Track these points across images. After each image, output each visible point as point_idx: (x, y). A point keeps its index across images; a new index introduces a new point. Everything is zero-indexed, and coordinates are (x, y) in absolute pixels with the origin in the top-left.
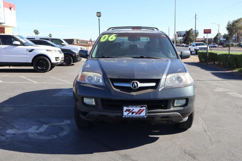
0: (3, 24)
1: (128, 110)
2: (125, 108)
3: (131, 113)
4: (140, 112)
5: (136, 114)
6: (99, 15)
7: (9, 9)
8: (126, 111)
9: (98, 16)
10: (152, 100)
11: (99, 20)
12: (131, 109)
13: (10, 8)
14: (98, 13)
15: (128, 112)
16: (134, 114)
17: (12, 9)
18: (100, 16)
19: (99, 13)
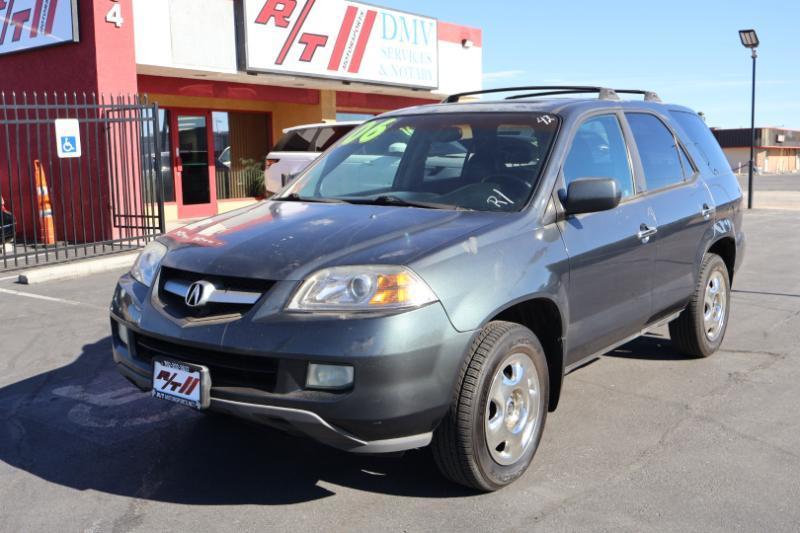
0: (432, 92)
1: (164, 375)
2: (159, 368)
3: (170, 386)
4: (188, 386)
5: (181, 391)
6: (750, 39)
7: (461, 45)
8: (159, 377)
9: (747, 46)
10: (222, 350)
11: (754, 57)
12: (171, 370)
13: (464, 42)
14: (745, 32)
15: (165, 382)
16: (176, 392)
17: (468, 43)
18: (755, 45)
19: (747, 35)
